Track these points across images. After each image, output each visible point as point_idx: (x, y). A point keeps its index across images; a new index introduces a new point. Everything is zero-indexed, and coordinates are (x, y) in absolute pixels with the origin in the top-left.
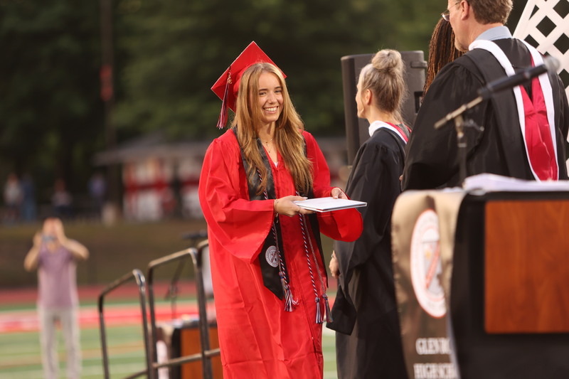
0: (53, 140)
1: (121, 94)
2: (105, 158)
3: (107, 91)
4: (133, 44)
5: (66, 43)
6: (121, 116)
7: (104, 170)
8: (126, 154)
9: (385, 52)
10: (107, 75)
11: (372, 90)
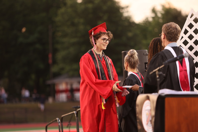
0: (33, 76)
1: (55, 62)
2: (49, 82)
3: (50, 61)
4: (58, 46)
5: (38, 46)
6: (54, 69)
7: (49, 85)
8: (56, 81)
9: (131, 50)
10: (50, 56)
11: (128, 62)
